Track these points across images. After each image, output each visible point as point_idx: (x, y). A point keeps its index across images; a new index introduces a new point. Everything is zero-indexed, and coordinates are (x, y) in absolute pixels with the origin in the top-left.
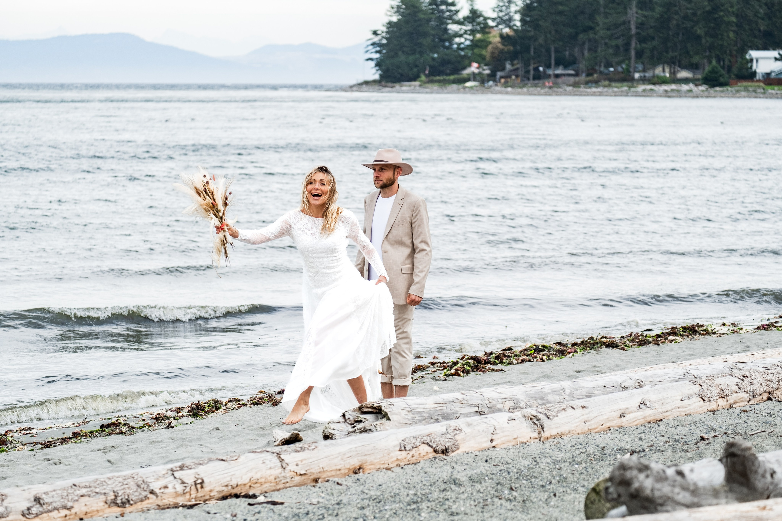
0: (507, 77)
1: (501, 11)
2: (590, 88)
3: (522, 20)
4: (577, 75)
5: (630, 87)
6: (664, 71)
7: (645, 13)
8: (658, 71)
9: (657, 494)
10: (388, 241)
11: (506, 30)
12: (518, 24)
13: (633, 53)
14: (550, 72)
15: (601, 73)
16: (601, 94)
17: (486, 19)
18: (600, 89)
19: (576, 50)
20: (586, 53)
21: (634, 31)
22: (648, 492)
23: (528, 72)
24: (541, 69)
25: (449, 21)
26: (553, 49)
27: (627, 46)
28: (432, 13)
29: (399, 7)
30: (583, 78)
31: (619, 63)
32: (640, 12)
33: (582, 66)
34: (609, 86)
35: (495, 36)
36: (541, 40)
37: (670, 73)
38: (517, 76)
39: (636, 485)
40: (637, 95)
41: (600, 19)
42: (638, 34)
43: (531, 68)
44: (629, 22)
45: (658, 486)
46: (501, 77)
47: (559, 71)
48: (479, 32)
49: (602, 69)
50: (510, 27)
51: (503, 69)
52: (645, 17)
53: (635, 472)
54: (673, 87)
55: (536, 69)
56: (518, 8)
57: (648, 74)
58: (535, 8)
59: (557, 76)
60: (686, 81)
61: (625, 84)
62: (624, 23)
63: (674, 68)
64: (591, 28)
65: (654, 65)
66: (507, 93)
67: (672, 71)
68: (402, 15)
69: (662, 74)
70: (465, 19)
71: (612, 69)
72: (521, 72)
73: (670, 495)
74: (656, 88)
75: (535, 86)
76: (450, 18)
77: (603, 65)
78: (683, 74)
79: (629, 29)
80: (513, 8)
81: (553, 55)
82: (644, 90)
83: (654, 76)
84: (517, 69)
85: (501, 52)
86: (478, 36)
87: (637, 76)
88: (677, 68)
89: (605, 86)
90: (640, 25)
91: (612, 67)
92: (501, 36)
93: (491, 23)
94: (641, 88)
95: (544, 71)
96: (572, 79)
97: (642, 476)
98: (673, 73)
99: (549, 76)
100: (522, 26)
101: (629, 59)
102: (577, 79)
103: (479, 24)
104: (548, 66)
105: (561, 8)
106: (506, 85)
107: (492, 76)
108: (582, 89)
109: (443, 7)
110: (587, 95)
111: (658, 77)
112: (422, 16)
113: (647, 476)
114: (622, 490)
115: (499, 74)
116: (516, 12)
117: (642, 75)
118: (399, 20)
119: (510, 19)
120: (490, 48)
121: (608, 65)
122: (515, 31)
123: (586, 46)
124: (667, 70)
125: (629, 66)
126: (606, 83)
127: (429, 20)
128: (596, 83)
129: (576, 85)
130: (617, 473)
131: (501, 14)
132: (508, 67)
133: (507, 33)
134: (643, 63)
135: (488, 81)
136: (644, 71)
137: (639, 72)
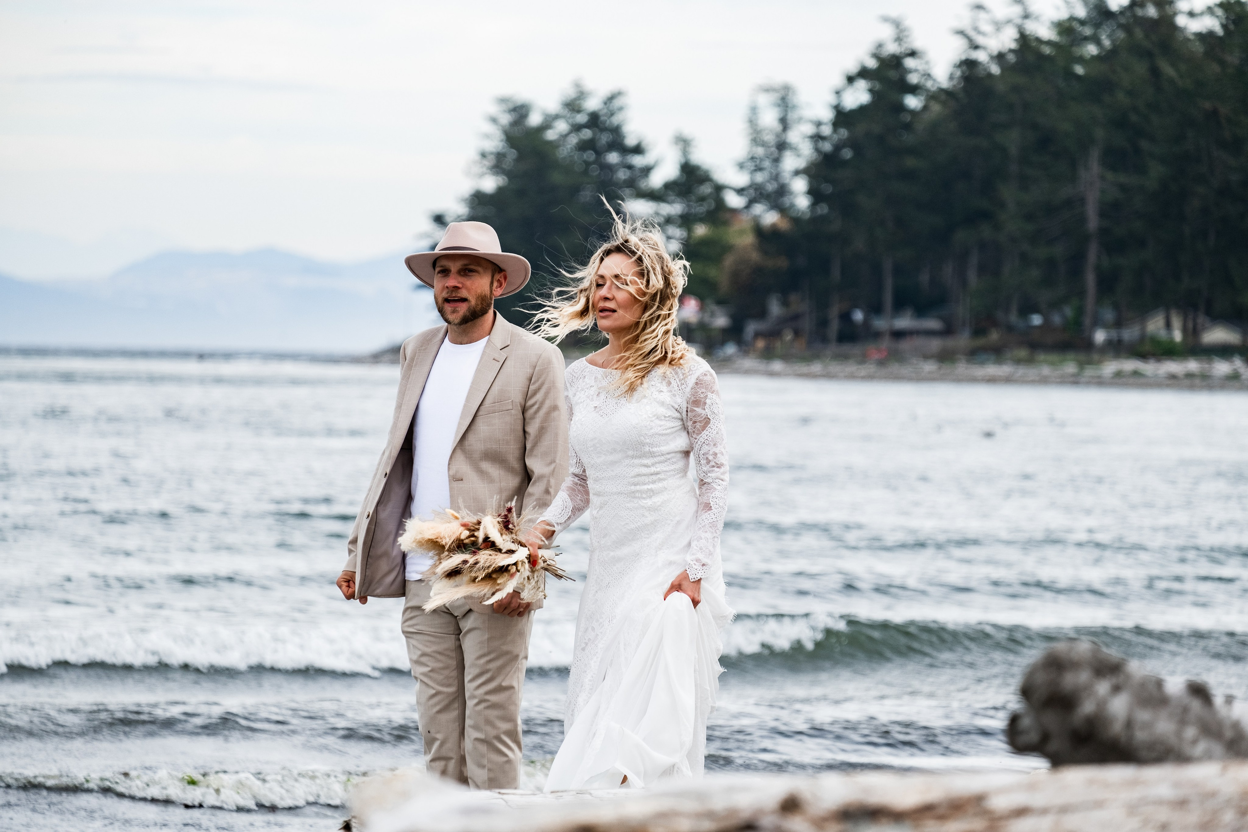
0: (773, 334)
1: (759, 169)
2: (982, 363)
3: (812, 192)
4: (948, 331)
5: (1082, 365)
6: (1168, 325)
7: (1123, 179)
8: (1155, 325)
9: (1141, 736)
10: (464, 451)
11: (770, 218)
12: (802, 202)
13: (1090, 280)
14: (881, 323)
15: (1010, 329)
16: (1008, 380)
17: (719, 188)
18: (1005, 369)
19: (948, 271)
20: (973, 278)
21: (1093, 222)
22: (1117, 728)
23: (823, 323)
24: (858, 316)
25: (627, 191)
26: (888, 266)
27: (1077, 261)
28: (585, 172)
29: (500, 157)
30: (963, 340)
31: (1056, 305)
32: (1110, 176)
33: (961, 310)
34: (1030, 361)
35: (742, 232)
36: (859, 244)
37: (1185, 331)
38: (797, 333)
39: (1087, 707)
40: (1100, 383)
41: (1009, 193)
42: (1103, 232)
43: (834, 312)
44: (1082, 201)
45: (1143, 715)
46: (757, 335)
47: (904, 322)
48: (702, 220)
49: (1013, 318)
50: (783, 210)
51: (762, 314)
52: (1123, 188)
53: (1084, 677)
54: (1193, 365)
55: (846, 317)
56: (801, 163)
57: (1130, 334)
58: (845, 163)
59: (898, 335)
60: (1224, 351)
61: (1071, 355)
62: (1069, 203)
63: (1194, 320)
64: (985, 216)
65: (1144, 311)
66: (772, 374)
67: (1190, 325)
68: (508, 174)
69: (1162, 334)
70: (669, 186)
71: (1037, 320)
72: (807, 324)
73: (1173, 740)
74: (1149, 368)
75: (843, 358)
76: (631, 183)
77: (1014, 308)
78: (1218, 335)
79: (1082, 219)
80: (790, 163)
81: (889, 284)
82: (1119, 374)
83: (1143, 338)
84: (796, 317)
85: (758, 270)
86: (701, 230)
87: (1100, 336)
88: (1201, 319)
89: (1018, 362)
90: (1109, 210)
91: (1036, 310)
92: (760, 231)
93: (734, 200)
94: (1110, 367)
95: (866, 322)
96: (935, 344)
97: (1103, 687)
98: (1192, 332)
99: (877, 335)
100: (814, 205)
101: (1082, 294)
102: (950, 343)
103: (702, 199)
104: (875, 309)
105: (910, 162)
106: (768, 355)
107: (734, 333)
108: (962, 368)
109: (613, 158)
110: (973, 380)
111: (1154, 341)
112: (557, 178)
113: (1117, 689)
114: (1051, 720)
115: (751, 328)
116: (797, 173)
117: (1114, 334)
118: (500, 190)
119: (783, 190)
120: (729, 261)
121: (1027, 309)
122: (796, 221)
123: (974, 260)
124: (1177, 323)
125: (1080, 311)
126: (1023, 353)
127: (575, 190)
128: (997, 353)
129: (945, 357)
130: (1041, 678)
131: (760, 178)
132: (775, 308)
133: (774, 226)
134: (1116, 307)
135: (723, 343)
136: (1119, 324)
137: (1105, 326)
